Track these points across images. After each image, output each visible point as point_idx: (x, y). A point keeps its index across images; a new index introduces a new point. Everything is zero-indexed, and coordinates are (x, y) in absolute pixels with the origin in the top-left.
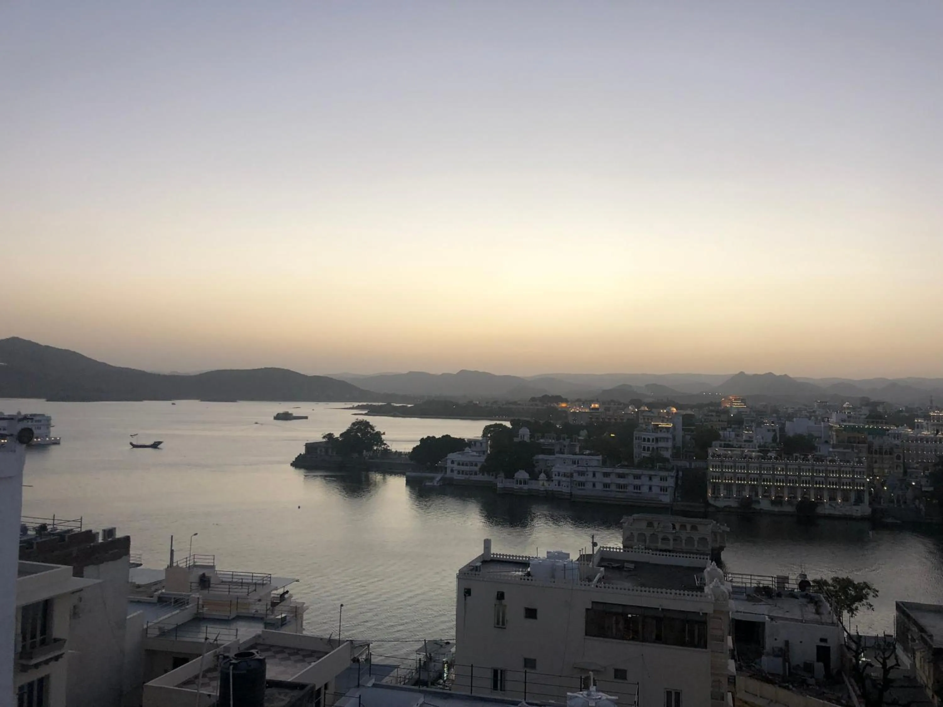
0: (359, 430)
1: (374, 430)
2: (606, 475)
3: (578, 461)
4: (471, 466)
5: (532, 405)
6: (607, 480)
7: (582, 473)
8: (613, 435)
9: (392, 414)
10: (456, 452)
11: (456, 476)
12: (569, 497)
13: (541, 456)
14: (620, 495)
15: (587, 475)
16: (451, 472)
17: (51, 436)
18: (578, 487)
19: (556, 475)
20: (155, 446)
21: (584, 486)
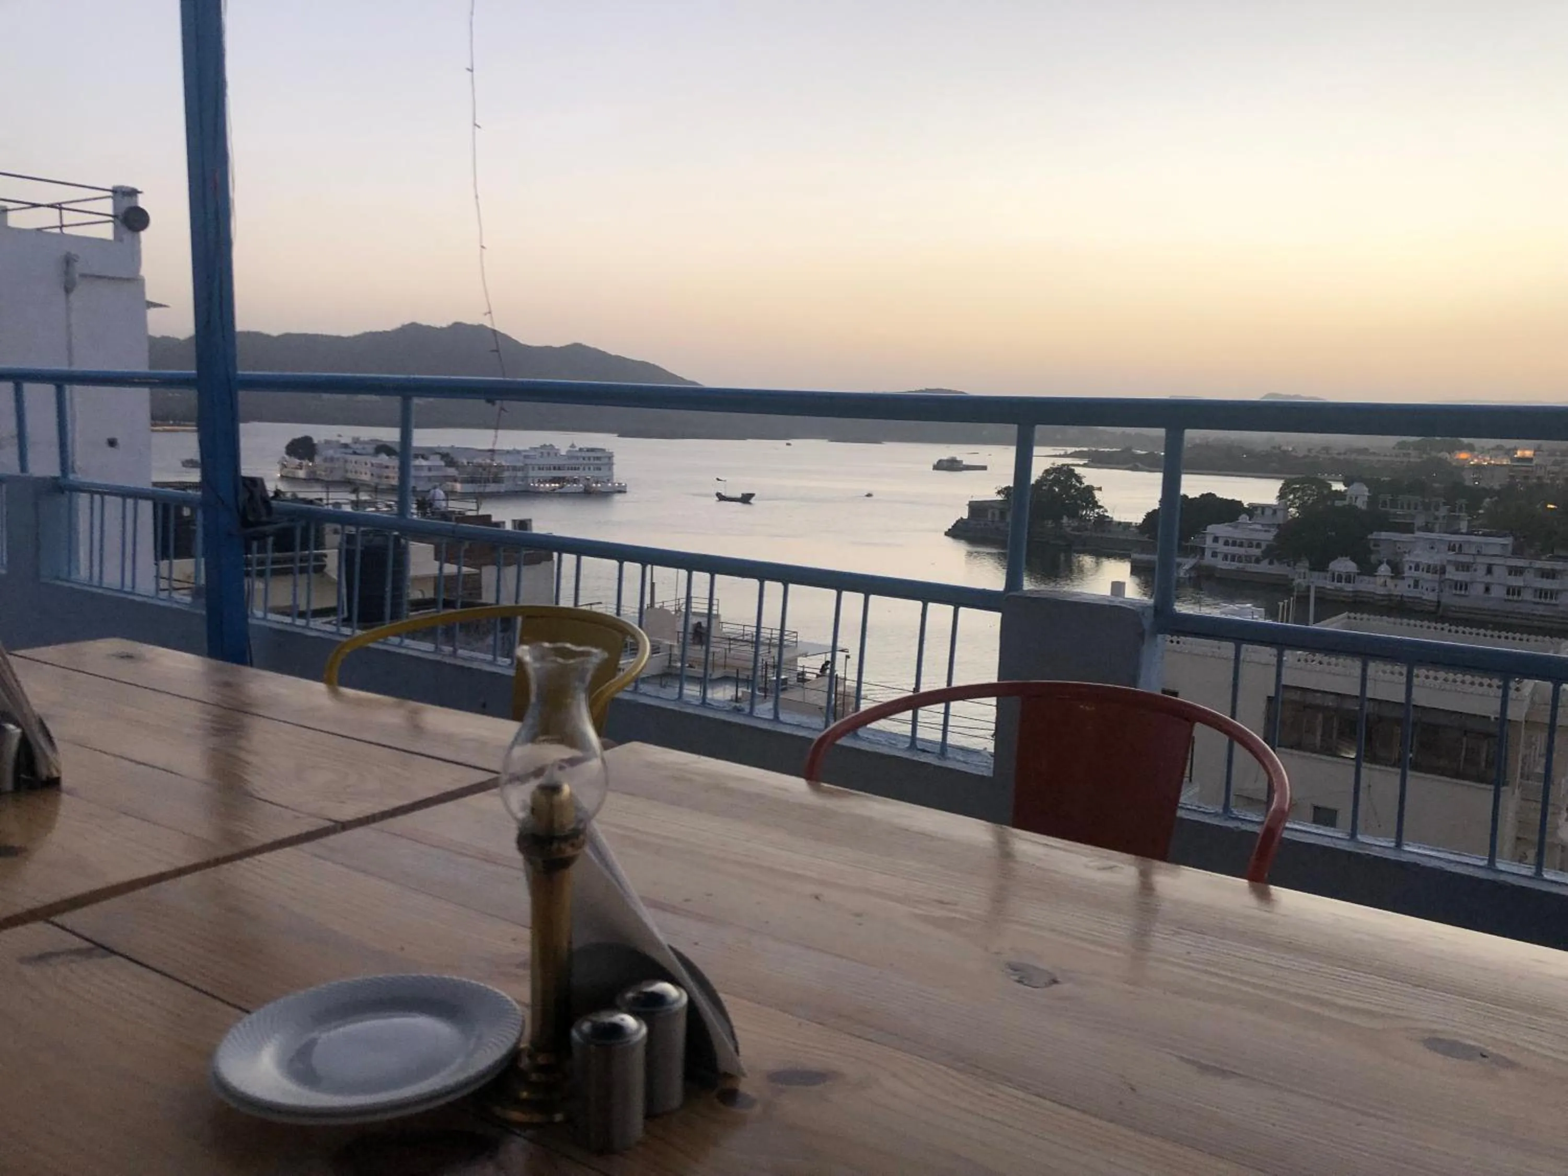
0: (1056, 482)
1: (1081, 483)
2: (1516, 571)
3: (1460, 546)
4: (1249, 547)
5: (1397, 456)
6: (1517, 581)
7: (1466, 567)
8: (1552, 506)
9: (1130, 465)
10: (1224, 522)
11: (1220, 564)
12: (1433, 609)
13: (1384, 535)
14: (1540, 610)
15: (1475, 570)
16: (1212, 556)
17: (615, 481)
18: (1454, 592)
19: (1410, 568)
20: (746, 499)
21: (1466, 589)
